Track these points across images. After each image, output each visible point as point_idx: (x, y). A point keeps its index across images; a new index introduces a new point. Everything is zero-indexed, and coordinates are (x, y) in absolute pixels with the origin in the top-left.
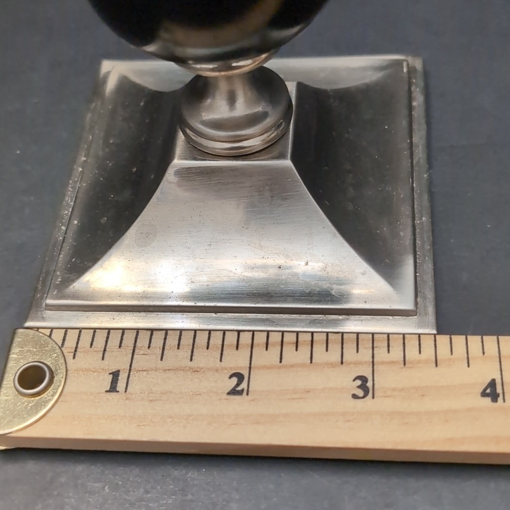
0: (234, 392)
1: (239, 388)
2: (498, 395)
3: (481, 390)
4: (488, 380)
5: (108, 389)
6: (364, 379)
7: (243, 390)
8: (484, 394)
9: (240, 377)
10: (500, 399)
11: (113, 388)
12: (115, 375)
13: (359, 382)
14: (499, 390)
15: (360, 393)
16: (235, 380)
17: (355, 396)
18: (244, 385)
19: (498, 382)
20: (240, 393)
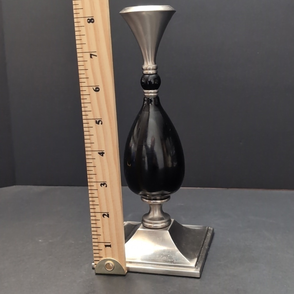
0: (108, 216)
1: (107, 215)
2: (102, 152)
3: (101, 156)
4: (99, 154)
5: (110, 247)
6: (101, 185)
7: (107, 214)
8: (102, 156)
9: (104, 215)
10: (103, 152)
11: (110, 246)
12: (106, 246)
13: (102, 186)
14: (101, 152)
15: (105, 185)
16: (105, 216)
17: (106, 186)
18: (106, 214)
19: (98, 152)
20: (108, 215)
